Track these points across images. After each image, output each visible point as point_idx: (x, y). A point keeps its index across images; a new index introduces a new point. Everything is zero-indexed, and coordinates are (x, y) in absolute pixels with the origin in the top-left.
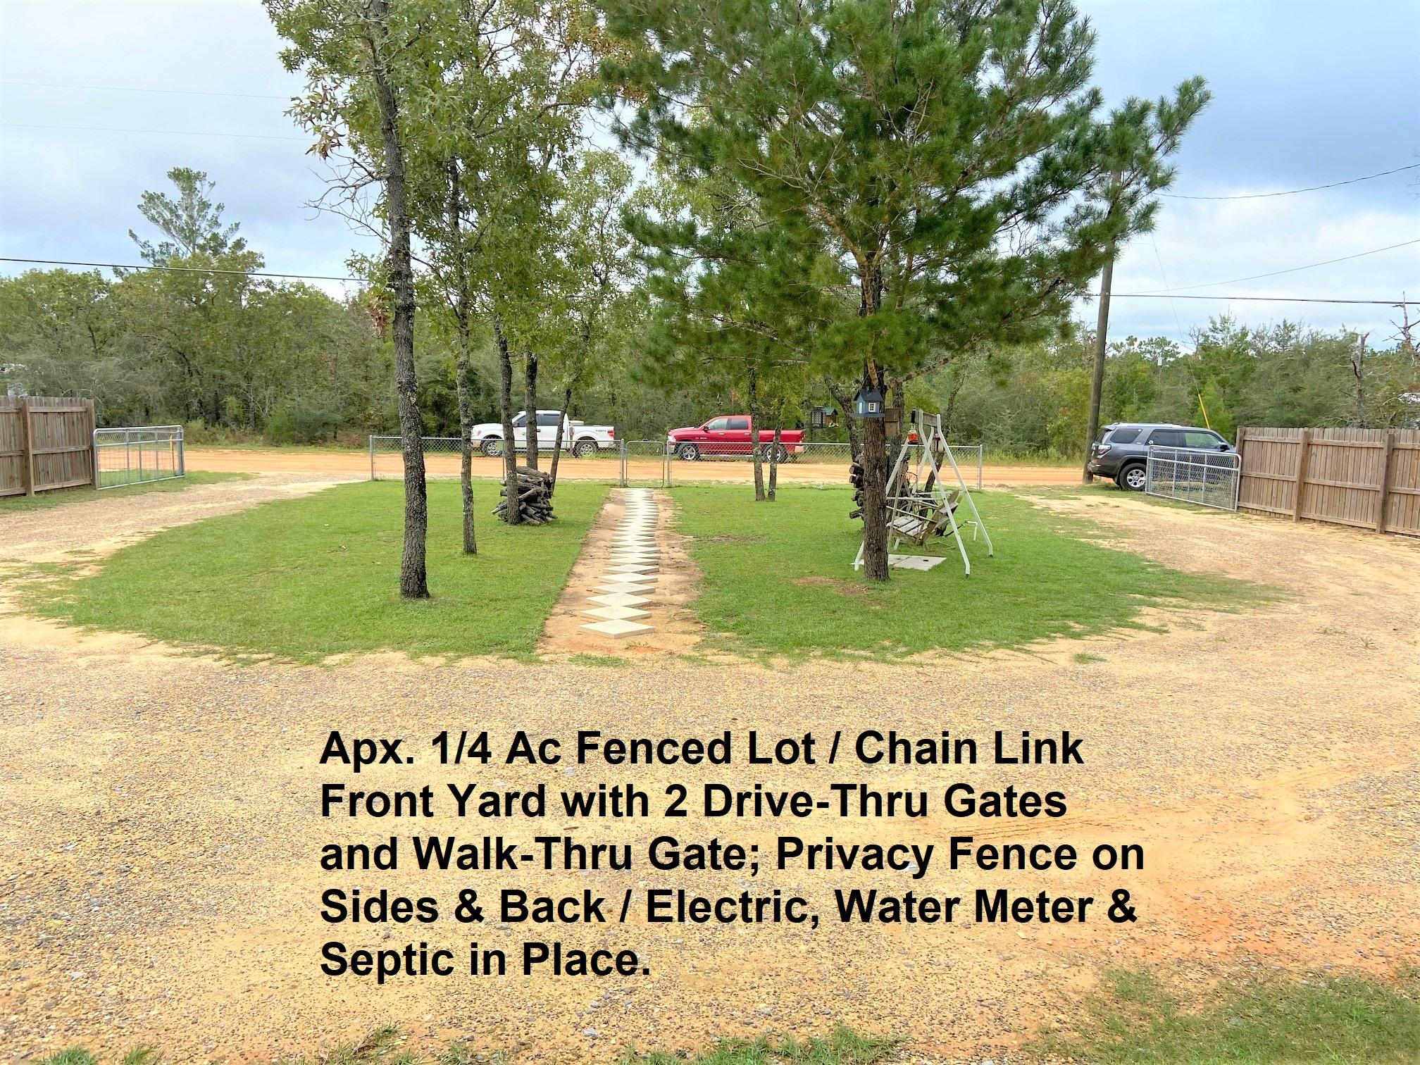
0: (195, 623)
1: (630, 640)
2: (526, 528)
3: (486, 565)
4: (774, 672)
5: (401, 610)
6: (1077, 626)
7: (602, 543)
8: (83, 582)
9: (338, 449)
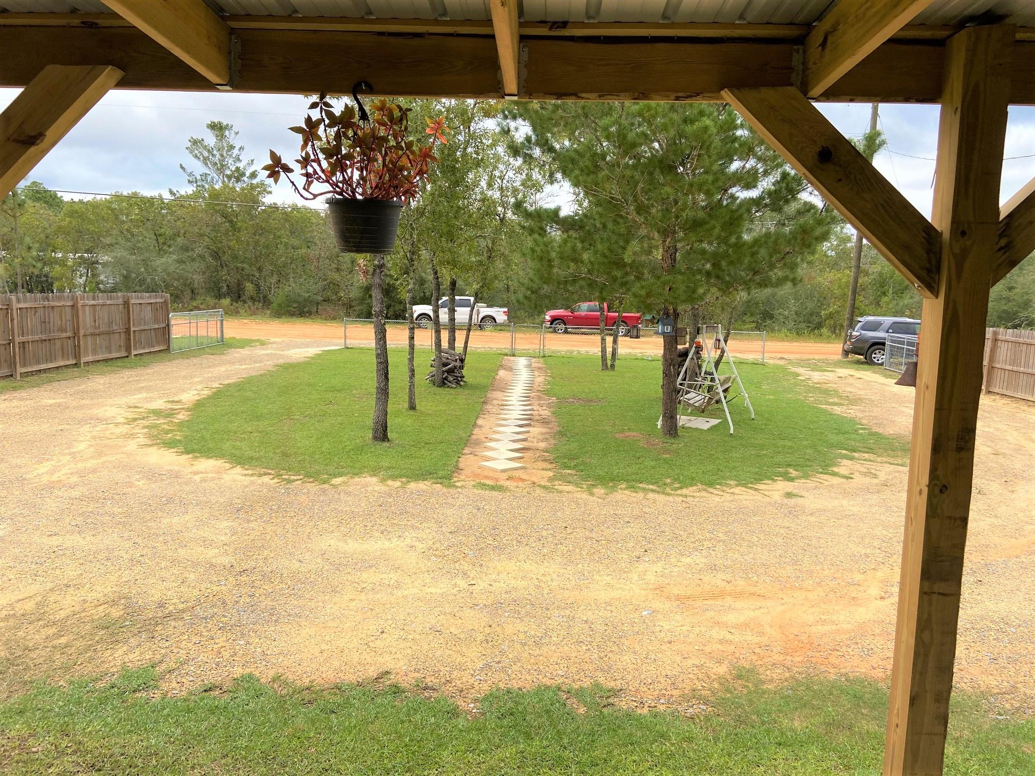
0: (254, 454)
1: (510, 473)
2: (447, 389)
3: (422, 418)
4: (595, 498)
5: (373, 449)
6: (794, 472)
7: (495, 402)
8: (181, 424)
9: (320, 320)
